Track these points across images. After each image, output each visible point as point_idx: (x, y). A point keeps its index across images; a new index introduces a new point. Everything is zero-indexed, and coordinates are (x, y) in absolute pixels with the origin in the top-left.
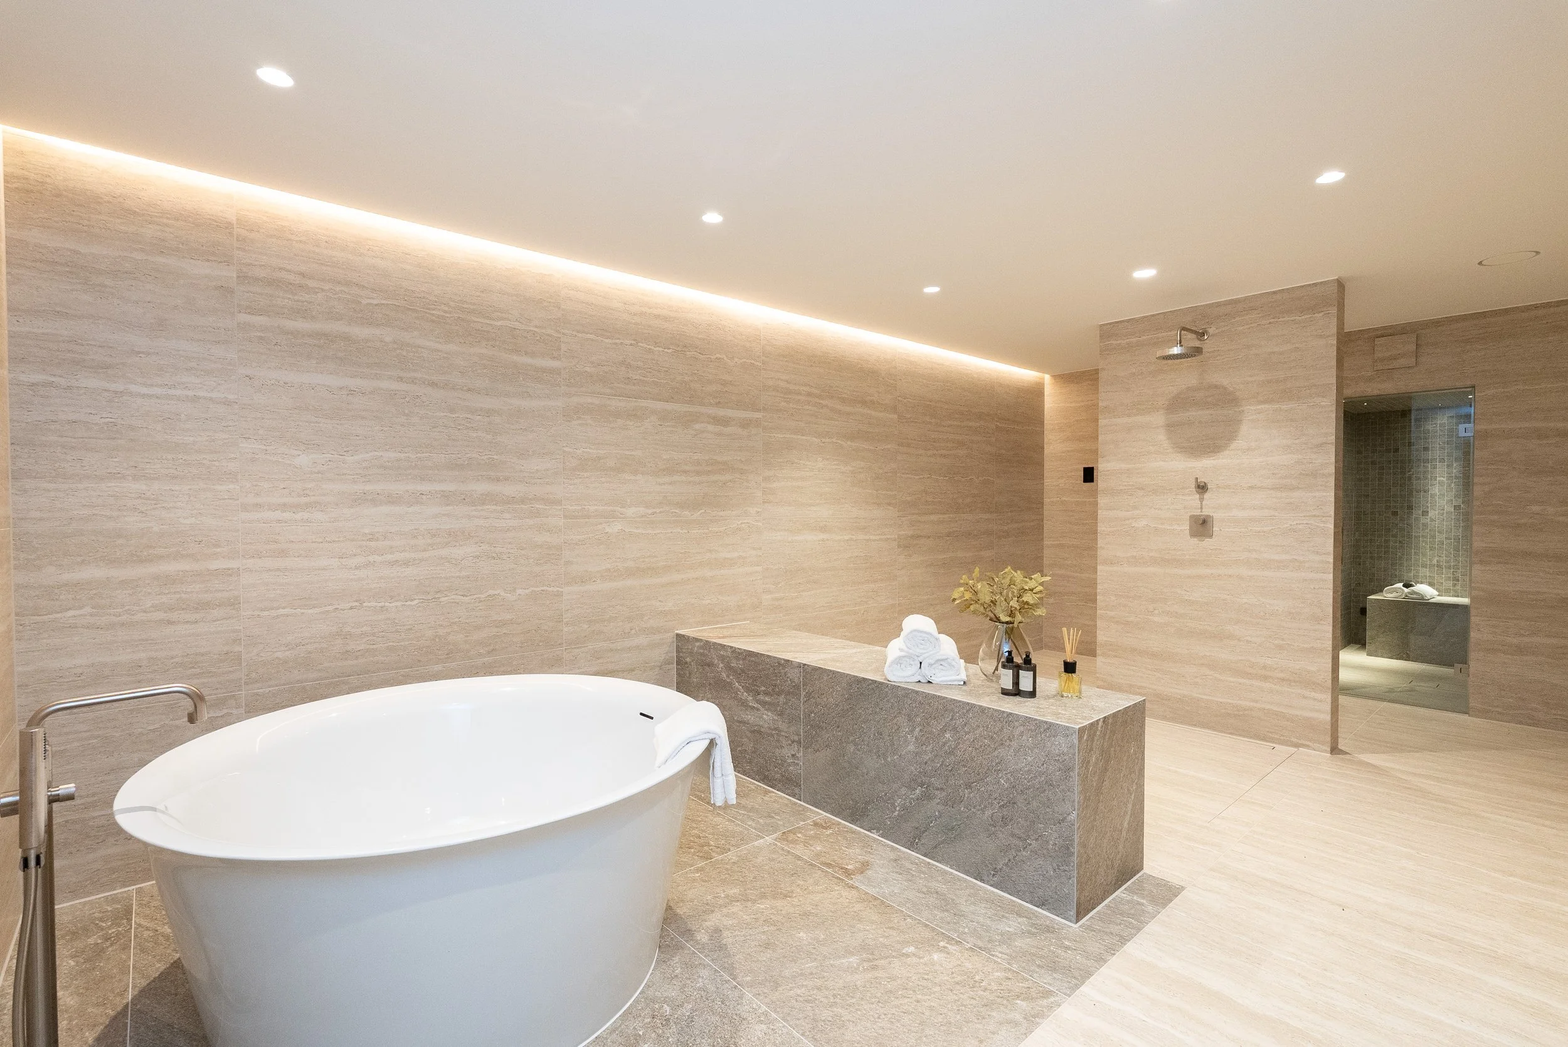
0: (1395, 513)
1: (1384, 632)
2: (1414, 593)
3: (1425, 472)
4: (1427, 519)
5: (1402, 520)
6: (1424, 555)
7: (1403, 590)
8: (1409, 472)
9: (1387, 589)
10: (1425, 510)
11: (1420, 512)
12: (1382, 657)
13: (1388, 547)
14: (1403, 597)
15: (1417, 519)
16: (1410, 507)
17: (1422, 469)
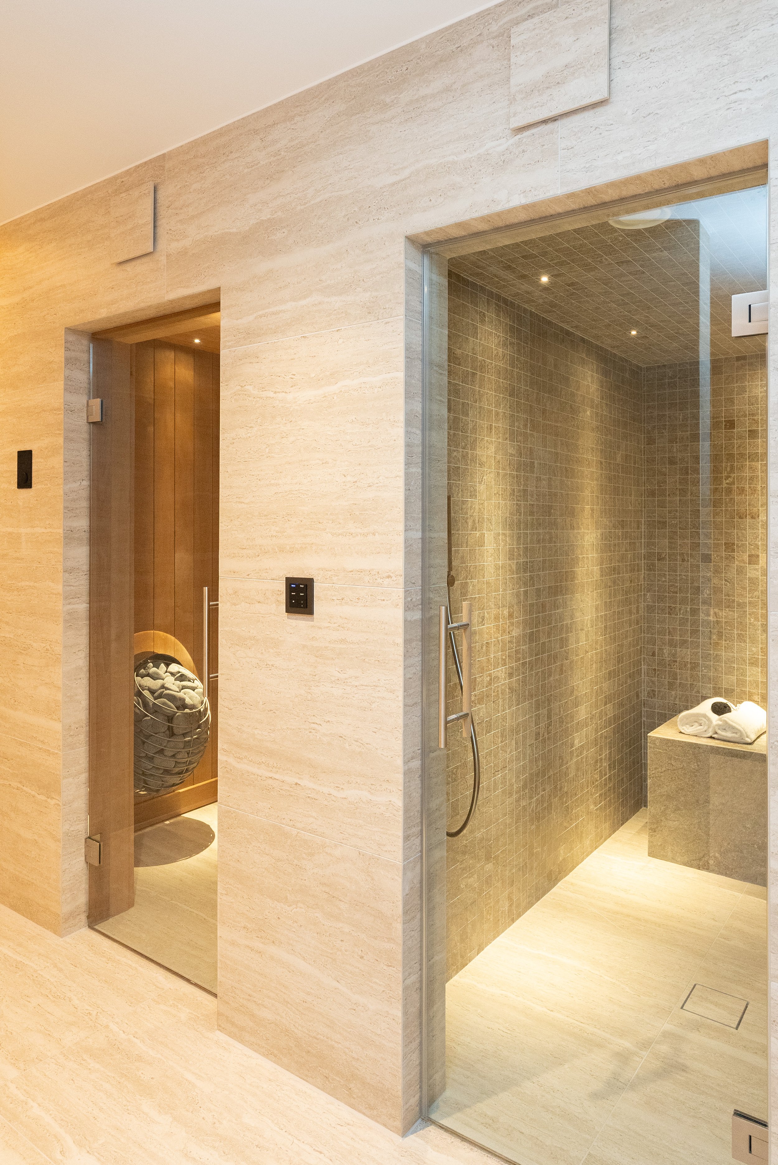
0: (707, 558)
1: (678, 809)
2: (727, 726)
3: (751, 479)
4: (757, 570)
5: (717, 571)
6: (753, 641)
7: (709, 720)
8: (728, 477)
9: (684, 717)
10: (753, 552)
11: (746, 558)
12: (673, 860)
13: (695, 623)
14: (709, 735)
15: (741, 571)
16: (730, 546)
17: (747, 474)
